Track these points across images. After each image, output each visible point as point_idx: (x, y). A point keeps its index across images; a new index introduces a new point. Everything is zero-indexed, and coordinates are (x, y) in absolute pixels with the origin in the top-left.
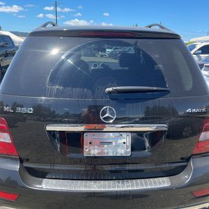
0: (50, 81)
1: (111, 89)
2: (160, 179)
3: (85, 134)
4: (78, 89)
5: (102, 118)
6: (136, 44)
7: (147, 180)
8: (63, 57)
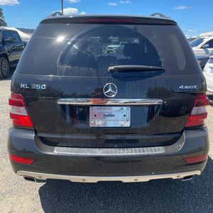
0: (60, 62)
1: (113, 68)
2: (156, 148)
3: (91, 108)
4: (84, 68)
5: (105, 93)
6: (136, 29)
7: (145, 148)
8: (69, 43)
